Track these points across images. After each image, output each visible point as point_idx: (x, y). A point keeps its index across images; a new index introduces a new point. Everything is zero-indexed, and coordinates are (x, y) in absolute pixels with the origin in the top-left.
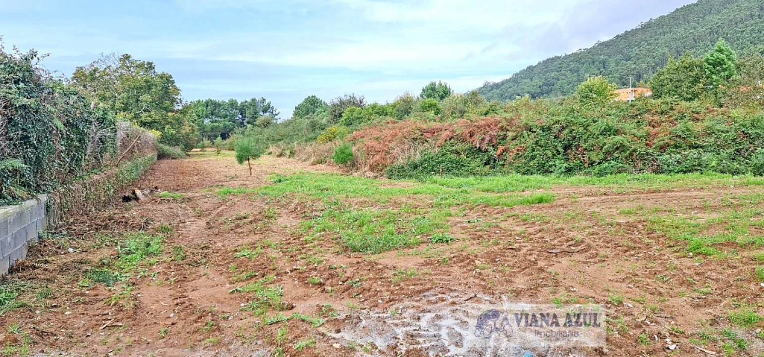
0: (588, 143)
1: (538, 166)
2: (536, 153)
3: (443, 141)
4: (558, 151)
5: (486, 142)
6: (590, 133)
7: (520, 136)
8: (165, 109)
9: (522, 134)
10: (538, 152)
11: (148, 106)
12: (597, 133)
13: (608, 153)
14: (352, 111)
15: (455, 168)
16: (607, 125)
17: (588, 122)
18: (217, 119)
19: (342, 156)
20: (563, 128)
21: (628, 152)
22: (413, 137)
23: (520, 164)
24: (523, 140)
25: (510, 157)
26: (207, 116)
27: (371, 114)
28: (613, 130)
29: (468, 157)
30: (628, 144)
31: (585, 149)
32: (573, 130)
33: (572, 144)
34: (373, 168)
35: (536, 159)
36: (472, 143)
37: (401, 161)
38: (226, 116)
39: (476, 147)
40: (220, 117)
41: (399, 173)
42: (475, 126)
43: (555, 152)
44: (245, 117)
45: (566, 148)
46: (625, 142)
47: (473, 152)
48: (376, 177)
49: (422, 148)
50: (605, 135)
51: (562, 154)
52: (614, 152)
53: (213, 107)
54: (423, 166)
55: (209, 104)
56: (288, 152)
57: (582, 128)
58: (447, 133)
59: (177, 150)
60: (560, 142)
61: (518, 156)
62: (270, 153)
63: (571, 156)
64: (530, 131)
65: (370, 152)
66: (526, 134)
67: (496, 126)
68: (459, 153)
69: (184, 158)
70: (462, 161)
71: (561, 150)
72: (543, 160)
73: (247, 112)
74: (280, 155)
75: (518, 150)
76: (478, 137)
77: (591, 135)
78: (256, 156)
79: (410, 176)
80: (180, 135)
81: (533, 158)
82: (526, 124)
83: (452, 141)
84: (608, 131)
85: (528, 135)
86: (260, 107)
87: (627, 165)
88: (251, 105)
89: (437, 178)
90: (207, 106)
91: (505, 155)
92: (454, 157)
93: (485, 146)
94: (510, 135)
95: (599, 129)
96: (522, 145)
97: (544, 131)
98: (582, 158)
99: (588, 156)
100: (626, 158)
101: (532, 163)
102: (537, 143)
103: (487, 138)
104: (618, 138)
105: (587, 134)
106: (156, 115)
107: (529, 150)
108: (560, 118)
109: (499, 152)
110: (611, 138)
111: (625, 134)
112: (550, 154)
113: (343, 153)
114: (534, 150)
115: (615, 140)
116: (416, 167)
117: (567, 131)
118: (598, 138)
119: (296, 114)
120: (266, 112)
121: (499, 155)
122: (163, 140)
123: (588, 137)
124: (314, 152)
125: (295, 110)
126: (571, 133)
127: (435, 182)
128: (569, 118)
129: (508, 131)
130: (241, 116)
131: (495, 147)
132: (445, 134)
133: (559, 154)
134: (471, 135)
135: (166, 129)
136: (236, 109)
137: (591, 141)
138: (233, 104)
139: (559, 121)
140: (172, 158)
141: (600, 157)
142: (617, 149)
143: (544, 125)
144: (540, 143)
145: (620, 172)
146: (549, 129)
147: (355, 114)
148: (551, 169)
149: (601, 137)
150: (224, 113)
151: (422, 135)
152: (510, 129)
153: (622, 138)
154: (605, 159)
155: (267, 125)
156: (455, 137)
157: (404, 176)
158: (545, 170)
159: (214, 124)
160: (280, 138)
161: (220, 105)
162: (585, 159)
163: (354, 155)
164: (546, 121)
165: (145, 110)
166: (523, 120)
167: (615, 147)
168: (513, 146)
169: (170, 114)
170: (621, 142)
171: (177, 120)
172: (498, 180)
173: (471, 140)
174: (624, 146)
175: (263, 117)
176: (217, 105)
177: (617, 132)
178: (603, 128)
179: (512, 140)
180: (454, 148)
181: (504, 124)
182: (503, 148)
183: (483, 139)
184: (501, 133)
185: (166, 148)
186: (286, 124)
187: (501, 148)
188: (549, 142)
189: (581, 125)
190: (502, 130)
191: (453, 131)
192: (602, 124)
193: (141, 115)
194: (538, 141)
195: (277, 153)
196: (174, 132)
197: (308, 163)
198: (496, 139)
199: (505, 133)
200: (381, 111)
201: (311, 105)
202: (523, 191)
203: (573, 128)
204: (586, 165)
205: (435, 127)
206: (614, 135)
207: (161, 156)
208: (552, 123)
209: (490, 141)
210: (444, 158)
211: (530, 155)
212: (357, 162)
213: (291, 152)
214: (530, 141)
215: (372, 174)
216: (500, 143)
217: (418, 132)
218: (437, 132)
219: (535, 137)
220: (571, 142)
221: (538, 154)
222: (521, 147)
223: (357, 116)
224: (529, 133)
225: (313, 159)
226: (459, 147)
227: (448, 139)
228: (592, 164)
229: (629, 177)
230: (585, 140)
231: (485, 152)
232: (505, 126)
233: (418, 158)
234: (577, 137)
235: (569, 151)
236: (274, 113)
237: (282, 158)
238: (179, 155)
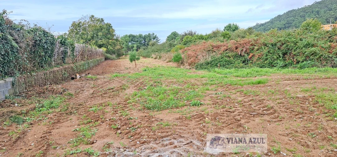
0: (296, 52)
1: (269, 64)
2: (268, 57)
3: (222, 51)
4: (280, 56)
5: (244, 51)
6: (297, 47)
7: (261, 48)
8: (108, 38)
9: (262, 47)
10: (269, 56)
11: (101, 38)
12: (302, 46)
13: (307, 56)
14: (187, 38)
15: (227, 64)
16: (308, 42)
17: (297, 41)
18: (134, 43)
19: (177, 58)
20: (283, 44)
21: (318, 56)
22: (209, 49)
23: (259, 63)
24: (262, 50)
25: (255, 59)
26: (130, 42)
27: (196, 39)
28: (311, 45)
29: (234, 59)
30: (318, 52)
31: (295, 55)
32: (288, 45)
33: (287, 52)
34: (190, 65)
35: (268, 60)
36: (237, 52)
37: (202, 61)
38: (138, 41)
39: (238, 54)
40: (135, 42)
41: (201, 67)
42: (239, 43)
43: (278, 56)
44: (146, 42)
45: (284, 54)
46: (317, 51)
47: (237, 57)
48: (190, 69)
49: (212, 55)
50: (306, 47)
51: (281, 58)
52: (310, 56)
53: (132, 38)
54: (212, 63)
55: (131, 36)
56: (158, 57)
57: (293, 44)
58: (225, 47)
59: (114, 56)
60: (281, 51)
61: (259, 58)
62: (152, 57)
63: (287, 58)
64: (266, 46)
65: (189, 57)
66: (264, 47)
67: (249, 43)
68: (230, 57)
69: (116, 60)
70: (231, 61)
71: (281, 55)
72: (271, 60)
73: (147, 39)
74: (156, 58)
75: (259, 56)
76: (240, 49)
77: (298, 47)
78: (138, 59)
79: (205, 68)
80: (115, 50)
81: (267, 59)
82: (264, 42)
83: (227, 51)
84: (308, 45)
85: (265, 48)
86: (152, 37)
87: (317, 63)
88: (148, 36)
89: (217, 69)
90: (130, 37)
91: (253, 58)
92: (227, 59)
93: (243, 53)
94: (256, 48)
95: (303, 44)
96: (261, 53)
97: (272, 46)
98: (292, 59)
99: (296, 59)
100: (317, 59)
101: (265, 62)
102: (269, 52)
103: (245, 50)
104: (313, 49)
105: (296, 47)
106: (104, 41)
107: (265, 55)
108: (282, 39)
109: (250, 57)
110: (309, 48)
111: (317, 46)
112: (275, 57)
114: (267, 55)
115: (311, 50)
116: (208, 64)
117: (285, 45)
118: (302, 49)
119: (167, 40)
120: (154, 39)
121: (250, 58)
122: (108, 52)
123: (296, 48)
124: (168, 57)
125: (167, 38)
126: (287, 46)
127: (215, 72)
128: (287, 39)
129: (255, 46)
130: (144, 41)
131: (248, 54)
132: (223, 48)
133: (280, 57)
134: (237, 48)
135: (109, 47)
136: (142, 38)
137: (298, 50)
138: (140, 36)
139: (281, 40)
140: (111, 60)
141: (302, 59)
142: (312, 54)
143: (272, 42)
144: (270, 52)
145: (313, 66)
146: (276, 45)
147: (189, 39)
148: (275, 65)
149: (304, 48)
150: (137, 40)
151: (213, 48)
152: (256, 45)
153: (315, 49)
154: (306, 60)
155: (153, 45)
156: (229, 49)
157: (202, 69)
158: (271, 65)
159: (132, 45)
160: (157, 50)
161: (135, 37)
162: (294, 60)
163: (182, 58)
164: (274, 40)
165: (100, 39)
166: (262, 41)
167: (311, 53)
168: (257, 54)
169: (110, 41)
170: (315, 51)
171: (114, 43)
172: (246, 71)
173: (236, 51)
174: (316, 53)
175: (153, 41)
176: (134, 37)
177: (313, 46)
178: (305, 44)
179: (257, 50)
180: (227, 55)
181: (253, 42)
182: (252, 54)
183: (242, 50)
184: (251, 47)
185: (109, 55)
186: (164, 44)
187: (251, 55)
188: (275, 51)
189: (293, 42)
190: (252, 46)
191: (228, 47)
192: (305, 42)
193: (98, 41)
194: (270, 51)
195: (155, 58)
196: (112, 48)
197: (165, 62)
198: (249, 50)
199: (253, 47)
200: (201, 38)
201: (174, 35)
202: (255, 77)
203: (288, 44)
204: (295, 63)
205: (219, 45)
206: (312, 47)
207: (106, 59)
208: (277, 42)
209: (246, 51)
210: (222, 60)
211: (265, 58)
212: (184, 61)
213: (160, 57)
214: (265, 51)
215: (188, 67)
216: (251, 52)
217: (211, 47)
218: (220, 47)
219: (268, 49)
220: (287, 51)
221: (269, 57)
222: (260, 54)
223: (189, 40)
224: (265, 47)
225: (167, 60)
226: (230, 54)
227: (225, 50)
228: (298, 62)
229: (317, 70)
230: (295, 50)
231: (243, 56)
232: (253, 43)
233: (210, 59)
234: (291, 48)
235: (286, 56)
236: (158, 39)
237: (156, 60)
238: (114, 58)
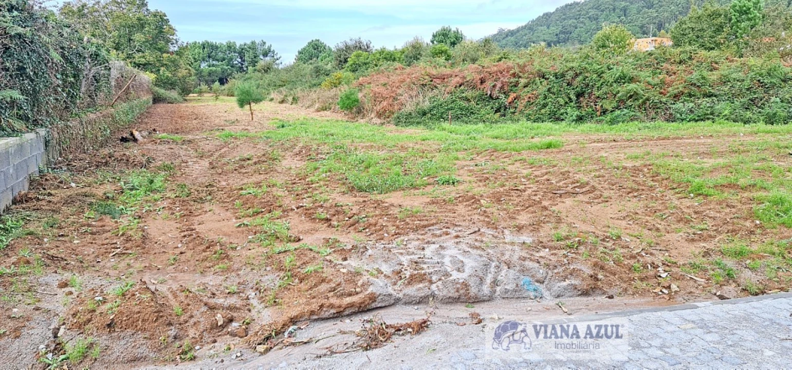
0: (601, 91)
1: (549, 114)
2: (548, 100)
3: (453, 88)
4: (570, 99)
5: (497, 88)
6: (603, 81)
7: (533, 83)
8: (160, 50)
9: (534, 81)
10: (550, 100)
11: (141, 47)
12: (611, 80)
13: (621, 101)
14: (358, 56)
15: (464, 115)
16: (622, 72)
17: (603, 69)
18: (214, 62)
19: (348, 102)
20: (577, 75)
21: (641, 100)
22: (422, 83)
23: (531, 112)
24: (535, 87)
25: (521, 104)
26: (204, 60)
27: (379, 60)
28: (627, 78)
29: (478, 105)
30: (642, 92)
31: (598, 97)
32: (587, 77)
33: (585, 92)
34: (379, 115)
35: (547, 107)
36: (483, 90)
37: (409, 108)
38: (224, 59)
39: (487, 94)
40: (218, 60)
41: (407, 120)
42: (486, 72)
43: (567, 100)
44: (244, 61)
45: (579, 95)
46: (639, 90)
47: (484, 100)
48: (383, 124)
49: (430, 95)
50: (619, 82)
51: (574, 102)
52: (627, 101)
53: (210, 50)
54: (432, 113)
55: (206, 46)
56: (290, 99)
57: (596, 75)
58: (458, 79)
59: (173, 94)
60: (573, 89)
61: (530, 104)
62: (272, 100)
63: (584, 104)
64: (543, 78)
65: (377, 98)
66: (539, 81)
67: (508, 72)
68: (468, 100)
69: (181, 103)
70: (471, 109)
71: (573, 97)
72: (555, 108)
73: (247, 55)
74: (282, 102)
75: (529, 97)
76: (489, 84)
77: (604, 82)
78: (257, 101)
79: (418, 123)
80: (176, 78)
81: (545, 106)
82: (539, 70)
83: (462, 87)
84: (623, 79)
85: (541, 82)
86: (259, 52)
87: (638, 114)
88: (250, 48)
89: (446, 125)
90: (204, 48)
91: (516, 103)
92: (464, 104)
93: (496, 93)
94: (523, 81)
95: (613, 76)
96: (534, 92)
97: (557, 78)
98: (594, 106)
99: (600, 105)
100: (639, 107)
101: (543, 111)
102: (549, 90)
103: (499, 85)
104: (632, 86)
105: (601, 82)
106: (149, 56)
107: (541, 97)
108: (575, 64)
109: (510, 99)
110: (625, 85)
111: (640, 82)
112: (562, 102)
113: (349, 98)
114: (545, 98)
115: (628, 88)
116: (424, 114)
117: (581, 78)
118: (611, 85)
119: (299, 59)
120: (266, 56)
121: (510, 103)
122: (159, 83)
123: (602, 85)
124: (318, 99)
125: (297, 54)
126: (584, 80)
127: (444, 129)
128: (584, 65)
129: (520, 77)
130: (240, 60)
131: (506, 94)
132: (455, 81)
133: (572, 102)
134: (482, 81)
135: (161, 72)
136: (235, 52)
137: (604, 89)
138: (230, 47)
139: (573, 67)
140: (168, 103)
141: (612, 105)
142: (631, 97)
143: (557, 71)
144: (552, 90)
145: (632, 120)
146: (563, 75)
147: (362, 59)
148: (562, 117)
149: (615, 85)
150: (222, 55)
151: (431, 81)
152: (522, 76)
153: (636, 86)
154: (618, 108)
155: (267, 69)
156: (466, 84)
157: (412, 123)
158: (556, 118)
159: (211, 68)
160: (281, 83)
161: (217, 47)
162: (597, 107)
163: (360, 101)
164: (559, 67)
165: (138, 51)
166: (537, 66)
167: (628, 95)
168: (525, 94)
169: (165, 55)
170: (635, 90)
171: (173, 62)
172: (508, 128)
173: (482, 87)
174: (637, 94)
175: (263, 62)
176: (214, 47)
177: (632, 80)
178: (617, 75)
179: (524, 87)
180: (464, 95)
181: (517, 70)
182: (515, 95)
183: (494, 86)
184: (513, 80)
185: (161, 91)
186: (288, 70)
187: (512, 96)
188: (562, 89)
189: (595, 72)
190: (514, 77)
191: (464, 78)
192: (617, 71)
193: (134, 55)
194: (551, 88)
195: (280, 100)
196: (170, 75)
197: (312, 109)
198: (508, 85)
199: (517, 79)
200: (390, 57)
201: (315, 50)
202: (532, 138)
203: (586, 75)
204: (598, 113)
205: (444, 73)
206: (629, 83)
207: (157, 100)
208: (566, 69)
209: (502, 88)
210: (453, 105)
211: (542, 103)
212: (364, 109)
213: (294, 99)
214: (542, 88)
215: (379, 121)
216: (512, 90)
217: (427, 77)
218: (447, 78)
219: (548, 84)
220: (584, 90)
221: (550, 101)
222: (533, 94)
223: (363, 61)
224: (542, 80)
225: (317, 106)
226: (469, 94)
227: (458, 85)
228: (604, 112)
229: (640, 125)
230: (598, 87)
231: (496, 99)
232: (517, 72)
233: (426, 105)
234: (591, 84)
235: (581, 99)
236: (275, 57)
237: (284, 105)
238: (175, 99)
